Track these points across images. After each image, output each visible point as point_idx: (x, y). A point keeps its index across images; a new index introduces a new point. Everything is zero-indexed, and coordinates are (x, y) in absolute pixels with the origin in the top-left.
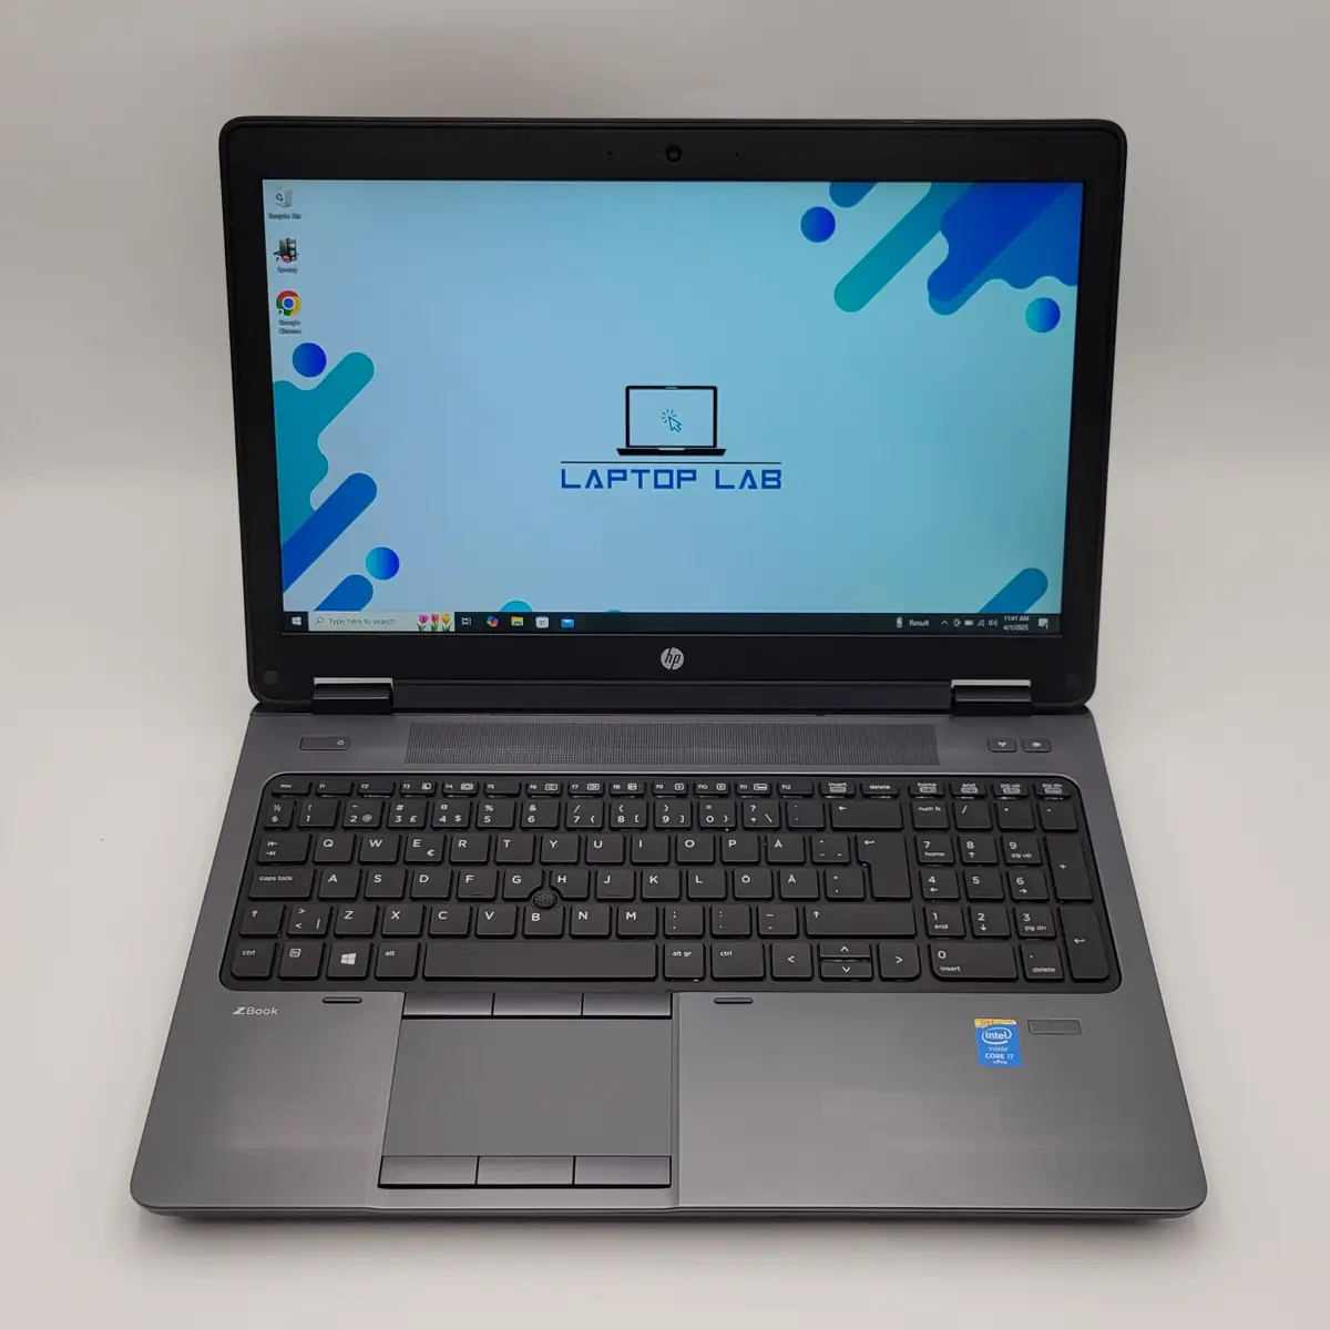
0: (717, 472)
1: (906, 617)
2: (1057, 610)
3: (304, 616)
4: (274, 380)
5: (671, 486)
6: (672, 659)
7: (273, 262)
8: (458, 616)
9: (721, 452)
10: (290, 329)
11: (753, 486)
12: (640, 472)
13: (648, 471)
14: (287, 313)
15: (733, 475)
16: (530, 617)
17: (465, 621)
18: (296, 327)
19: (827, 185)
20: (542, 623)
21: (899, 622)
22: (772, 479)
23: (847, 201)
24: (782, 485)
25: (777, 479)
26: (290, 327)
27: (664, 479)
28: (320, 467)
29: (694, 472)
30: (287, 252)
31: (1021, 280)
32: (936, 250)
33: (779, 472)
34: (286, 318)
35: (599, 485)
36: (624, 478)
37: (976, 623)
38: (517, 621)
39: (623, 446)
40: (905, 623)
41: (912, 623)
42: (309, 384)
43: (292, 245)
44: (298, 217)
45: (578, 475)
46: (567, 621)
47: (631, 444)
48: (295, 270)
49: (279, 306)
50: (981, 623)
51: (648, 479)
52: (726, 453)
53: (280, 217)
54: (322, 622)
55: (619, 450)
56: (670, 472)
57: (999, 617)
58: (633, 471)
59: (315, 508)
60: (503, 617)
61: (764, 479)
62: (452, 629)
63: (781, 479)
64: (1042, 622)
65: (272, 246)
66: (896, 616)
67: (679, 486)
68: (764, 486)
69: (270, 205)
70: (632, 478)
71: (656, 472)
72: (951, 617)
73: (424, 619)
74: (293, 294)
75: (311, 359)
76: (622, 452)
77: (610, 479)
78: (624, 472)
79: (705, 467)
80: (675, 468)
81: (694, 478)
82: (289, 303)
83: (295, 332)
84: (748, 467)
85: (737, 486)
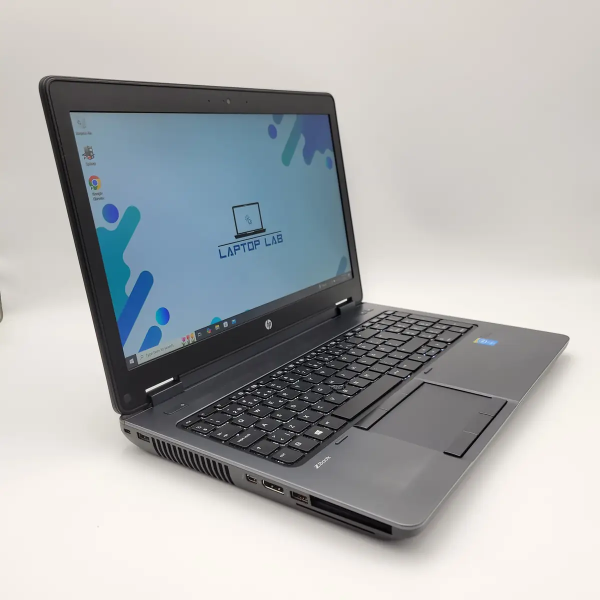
0: (265, 239)
3: (134, 357)
4: (97, 227)
5: (253, 249)
6: (268, 325)
7: (83, 161)
8: (196, 332)
9: (264, 231)
10: (99, 197)
11: (276, 243)
12: (243, 244)
13: (245, 244)
14: (95, 188)
15: (269, 239)
16: (221, 323)
17: (200, 334)
18: (101, 196)
20: (226, 324)
21: (320, 286)
23: (278, 122)
24: (283, 240)
25: (281, 238)
26: (97, 196)
27: (251, 247)
28: (127, 272)
29: (258, 241)
30: (89, 154)
31: (322, 151)
32: (302, 141)
33: (281, 235)
34: (96, 192)
35: (232, 255)
36: (239, 249)
37: (336, 280)
38: (217, 327)
39: (236, 234)
41: (323, 285)
42: (112, 227)
43: (91, 150)
44: (90, 134)
45: (225, 251)
46: (233, 321)
47: (239, 233)
48: (94, 164)
49: (91, 185)
51: (246, 246)
52: (266, 230)
53: (82, 134)
54: (144, 357)
55: (235, 236)
56: (252, 242)
57: (340, 277)
58: (241, 245)
59: (129, 296)
60: (212, 327)
61: (278, 239)
62: (196, 340)
65: (81, 151)
66: (318, 284)
67: (256, 248)
68: (279, 242)
69: (76, 128)
70: (242, 247)
71: (248, 243)
72: (330, 280)
73: (184, 340)
74: (97, 178)
75: (111, 213)
76: (237, 237)
77: (235, 250)
78: (238, 246)
79: (261, 238)
80: (253, 240)
81: (259, 244)
82: (95, 183)
83: (102, 199)
84: (272, 235)
85: (271, 244)
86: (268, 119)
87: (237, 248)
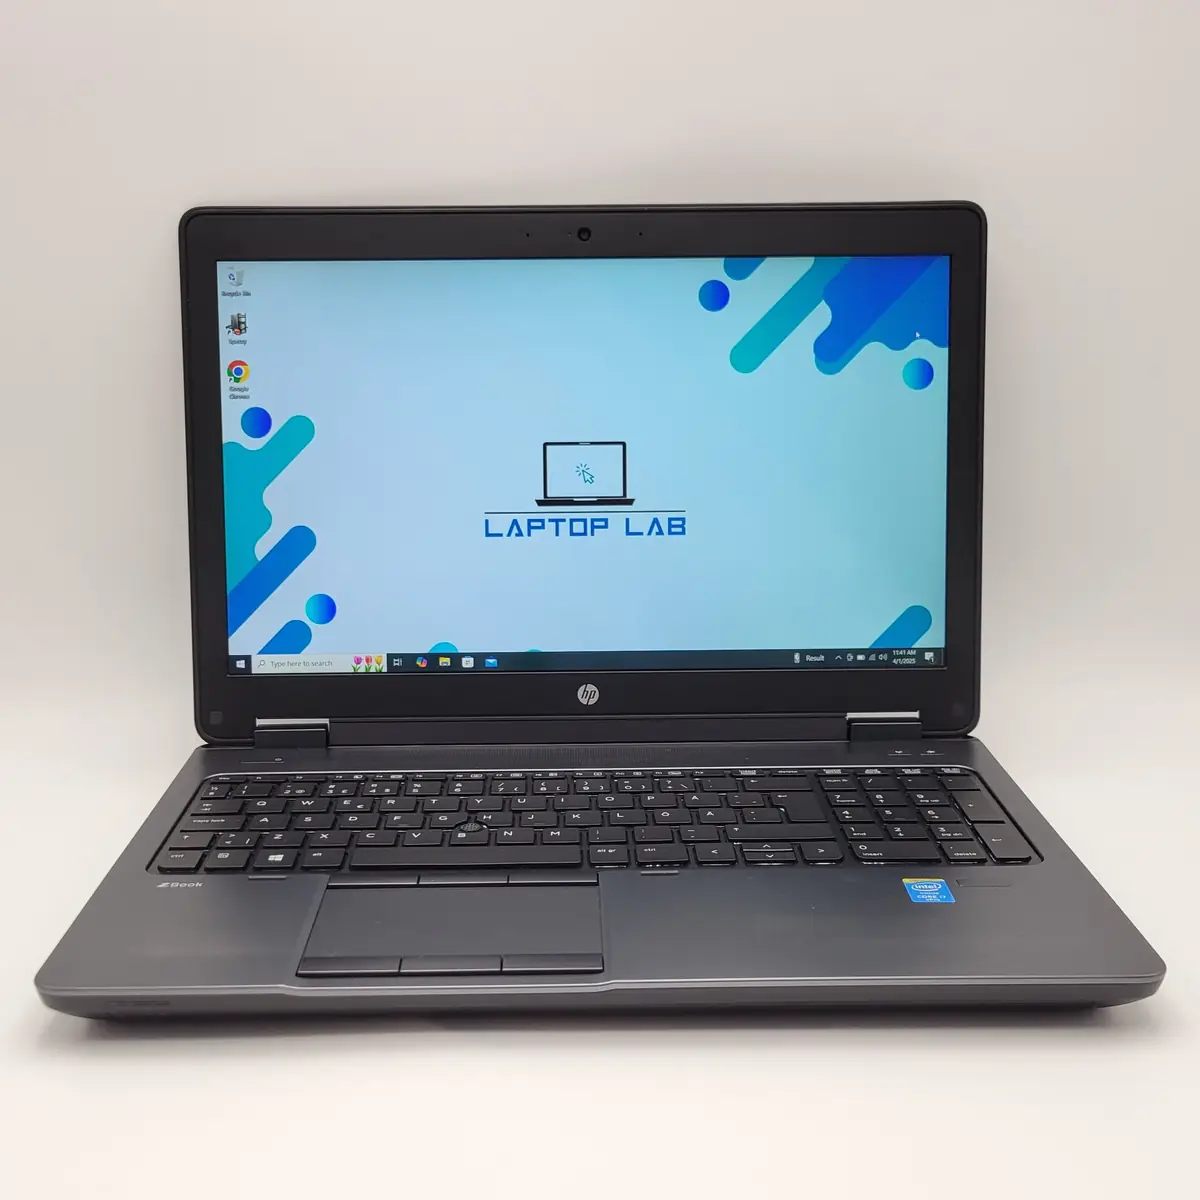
0: (627, 520)
1: (803, 653)
2: (941, 644)
3: (248, 659)
4: (225, 440)
5: (585, 534)
6: (588, 694)
7: (225, 335)
8: (390, 657)
9: (630, 502)
10: (240, 394)
11: (660, 533)
12: (557, 521)
13: (564, 520)
14: (237, 380)
15: (641, 523)
16: (456, 657)
17: (397, 662)
18: (245, 393)
19: (721, 261)
20: (468, 663)
21: (797, 657)
22: (677, 526)
23: (739, 274)
24: (686, 532)
25: (682, 526)
26: (237, 393)
27: (578, 527)
28: (265, 520)
29: (606, 520)
30: (238, 326)
31: (898, 342)
32: (821, 317)
33: (683, 520)
34: (236, 385)
35: (520, 534)
36: (543, 527)
37: (867, 657)
38: (445, 662)
39: (542, 498)
40: (802, 657)
41: (809, 658)
42: (255, 444)
43: (243, 320)
44: (248, 294)
45: (501, 524)
46: (491, 661)
47: (549, 495)
48: (244, 342)
49: (230, 374)
50: (872, 658)
51: (564, 527)
52: (634, 503)
53: (232, 294)
54: (265, 665)
55: (538, 501)
56: (585, 521)
57: (889, 651)
58: (550, 520)
59: (260, 559)
60: (432, 658)
61: (670, 526)
62: (385, 670)
63: (685, 526)
64: (929, 656)
65: (224, 321)
66: (794, 651)
67: (592, 534)
68: (670, 533)
69: (223, 284)
70: (550, 526)
71: (572, 521)
72: (844, 652)
73: (358, 661)
74: (245, 364)
75: (259, 422)
76: (540, 503)
77: (530, 528)
78: (542, 521)
79: (616, 516)
80: (589, 517)
81: (606, 526)
82: (239, 372)
83: (244, 397)
84: (655, 515)
85: (646, 533)
87: (540, 524)
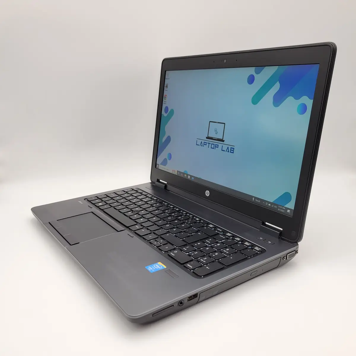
0: (222, 146)
1: (255, 198)
2: (293, 209)
4: (162, 114)
5: (213, 148)
6: (207, 193)
9: (223, 141)
11: (228, 152)
12: (209, 143)
13: (210, 144)
15: (225, 148)
16: (188, 175)
17: (178, 173)
20: (189, 177)
21: (253, 199)
22: (232, 151)
23: (258, 72)
25: (233, 151)
27: (213, 147)
28: (165, 133)
29: (218, 145)
30: (167, 86)
31: (297, 98)
32: (277, 87)
33: (234, 148)
34: (165, 101)
35: (202, 146)
36: (206, 145)
38: (186, 175)
39: (207, 137)
40: (255, 200)
42: (165, 115)
44: (169, 79)
45: (199, 143)
46: (193, 178)
48: (167, 90)
49: (164, 98)
50: (272, 206)
51: (210, 145)
52: (225, 141)
54: (160, 167)
55: (206, 137)
56: (214, 144)
57: (277, 205)
58: (208, 143)
59: (163, 142)
60: (184, 174)
61: (231, 150)
63: (234, 151)
64: (288, 211)
66: (253, 197)
67: (215, 149)
68: (231, 152)
70: (208, 144)
71: (212, 144)
72: (266, 201)
73: (173, 171)
75: (167, 110)
77: (204, 144)
78: (206, 143)
79: (220, 144)
81: (218, 147)
82: (166, 97)
83: (166, 104)
84: (228, 146)
85: (225, 151)
86: (251, 71)
87: (205, 144)
